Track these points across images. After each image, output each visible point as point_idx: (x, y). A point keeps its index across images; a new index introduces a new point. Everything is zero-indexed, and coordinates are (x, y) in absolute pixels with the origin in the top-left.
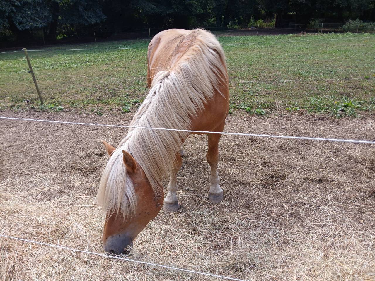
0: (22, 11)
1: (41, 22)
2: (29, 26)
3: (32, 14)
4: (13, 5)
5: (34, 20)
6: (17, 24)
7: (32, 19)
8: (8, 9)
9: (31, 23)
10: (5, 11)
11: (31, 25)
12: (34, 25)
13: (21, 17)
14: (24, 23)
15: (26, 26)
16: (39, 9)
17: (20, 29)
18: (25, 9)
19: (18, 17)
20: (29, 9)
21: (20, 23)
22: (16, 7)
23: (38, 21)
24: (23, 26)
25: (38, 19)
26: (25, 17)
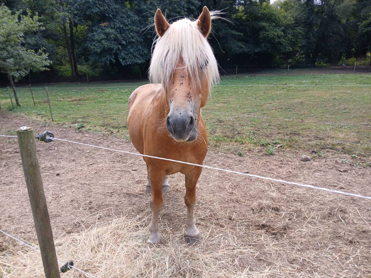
0: (126, 49)
1: (141, 59)
2: (130, 62)
3: (134, 51)
4: (120, 44)
5: (135, 57)
6: (121, 60)
7: (133, 56)
8: (115, 47)
9: (133, 59)
10: (113, 49)
11: (133, 61)
12: (135, 61)
13: (125, 54)
14: (127, 59)
15: (128, 62)
16: (141, 48)
17: (123, 64)
18: (129, 47)
19: (123, 54)
20: (133, 47)
21: (124, 59)
22: (122, 45)
23: (138, 58)
24: (126, 62)
25: (138, 56)
26: (128, 54)
